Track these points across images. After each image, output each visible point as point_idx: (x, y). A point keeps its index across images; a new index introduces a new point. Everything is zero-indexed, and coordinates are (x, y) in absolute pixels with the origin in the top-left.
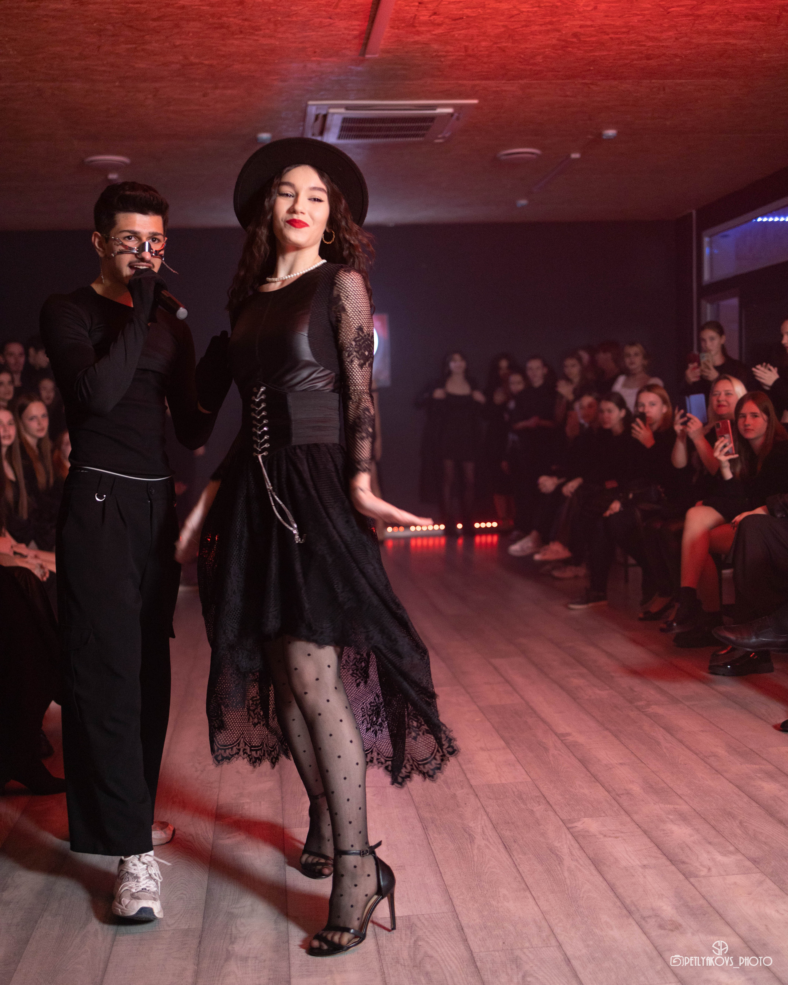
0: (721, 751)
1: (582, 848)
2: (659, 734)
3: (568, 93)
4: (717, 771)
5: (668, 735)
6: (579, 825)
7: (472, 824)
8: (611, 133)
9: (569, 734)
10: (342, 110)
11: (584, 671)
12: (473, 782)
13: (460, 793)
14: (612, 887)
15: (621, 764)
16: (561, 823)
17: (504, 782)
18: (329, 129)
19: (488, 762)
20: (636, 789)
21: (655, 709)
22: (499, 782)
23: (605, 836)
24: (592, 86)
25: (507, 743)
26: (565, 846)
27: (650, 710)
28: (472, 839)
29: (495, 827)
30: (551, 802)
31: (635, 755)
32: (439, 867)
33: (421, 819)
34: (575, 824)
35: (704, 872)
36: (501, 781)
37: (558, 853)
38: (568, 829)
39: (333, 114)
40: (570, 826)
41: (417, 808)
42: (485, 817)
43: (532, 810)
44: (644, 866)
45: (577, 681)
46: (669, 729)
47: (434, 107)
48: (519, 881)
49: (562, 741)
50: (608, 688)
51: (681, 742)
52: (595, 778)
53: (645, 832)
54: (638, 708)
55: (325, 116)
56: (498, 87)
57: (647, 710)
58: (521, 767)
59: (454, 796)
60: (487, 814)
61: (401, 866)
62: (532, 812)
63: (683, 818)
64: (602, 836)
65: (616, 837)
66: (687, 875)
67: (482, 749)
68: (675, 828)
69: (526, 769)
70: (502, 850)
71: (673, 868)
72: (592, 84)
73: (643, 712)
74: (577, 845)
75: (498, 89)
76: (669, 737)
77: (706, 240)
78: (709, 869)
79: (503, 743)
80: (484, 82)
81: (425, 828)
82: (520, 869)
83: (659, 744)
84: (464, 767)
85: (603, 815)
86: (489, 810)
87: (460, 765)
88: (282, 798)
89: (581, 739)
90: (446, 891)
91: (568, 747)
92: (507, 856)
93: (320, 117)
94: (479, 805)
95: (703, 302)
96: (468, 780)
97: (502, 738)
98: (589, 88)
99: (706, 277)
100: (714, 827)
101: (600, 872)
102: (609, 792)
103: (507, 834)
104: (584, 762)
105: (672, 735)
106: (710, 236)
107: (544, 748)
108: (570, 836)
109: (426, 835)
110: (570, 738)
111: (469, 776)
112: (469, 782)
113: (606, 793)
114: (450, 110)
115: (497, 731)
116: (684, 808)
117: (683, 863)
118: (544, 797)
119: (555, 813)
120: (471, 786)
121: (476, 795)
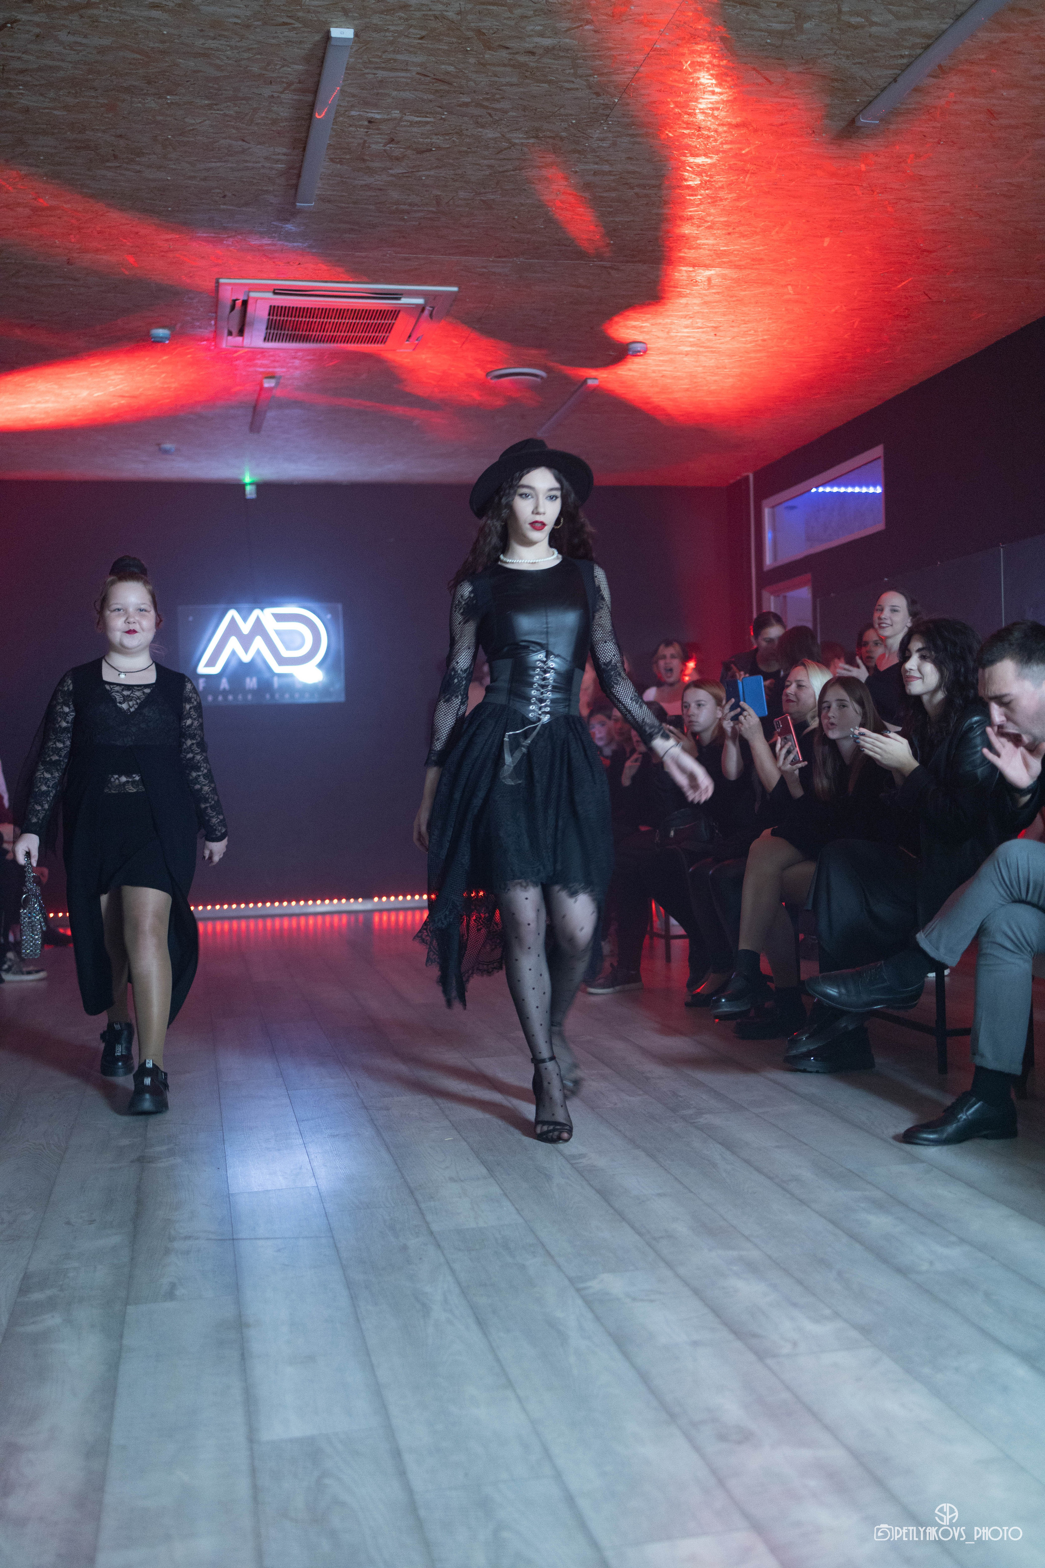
0: (807, 1174)
1: (598, 1318)
2: (715, 1152)
3: (581, 281)
4: (801, 1201)
5: (728, 1153)
6: (594, 1285)
7: (428, 1289)
9: (582, 1156)
10: (270, 295)
11: (607, 1071)
12: (435, 1227)
13: (413, 1242)
14: (644, 1377)
15: (659, 1195)
16: (567, 1282)
17: (482, 1224)
18: (252, 324)
19: (460, 1197)
20: (681, 1229)
21: (709, 1119)
22: (473, 1225)
23: (634, 1299)
24: (613, 272)
25: (490, 1170)
26: (572, 1318)
27: (702, 1120)
28: (426, 1310)
29: (464, 1292)
30: (552, 1253)
31: (681, 1183)
32: (369, 1357)
33: (349, 1284)
34: (589, 1284)
35: (787, 1349)
36: (477, 1223)
37: (561, 1328)
38: (578, 1290)
39: (256, 299)
40: (581, 1285)
41: (344, 1268)
42: (449, 1278)
43: (523, 1265)
44: (695, 1344)
45: (596, 1085)
46: (729, 1145)
47: (396, 295)
48: (497, 1373)
49: (572, 1164)
50: (641, 1092)
51: (747, 1162)
52: (621, 1216)
53: (696, 1292)
54: (684, 1118)
55: (245, 303)
56: (485, 267)
57: (698, 1120)
58: (509, 1204)
59: (405, 1248)
60: (453, 1271)
61: (309, 1357)
62: (523, 1267)
63: (753, 1269)
64: (629, 1300)
65: (652, 1301)
66: (761, 1355)
67: (452, 1179)
68: (740, 1284)
69: (517, 1206)
70: (473, 1326)
71: (738, 1344)
72: (611, 268)
73: (691, 1123)
74: (590, 1316)
75: (484, 270)
76: (728, 1154)
77: (767, 512)
78: (795, 1344)
79: (484, 1171)
80: (464, 258)
81: (353, 1298)
82: (499, 1354)
83: (715, 1165)
84: (423, 1206)
85: (632, 1268)
86: (457, 1266)
87: (417, 1202)
88: (132, 1259)
89: (601, 1162)
90: (377, 1392)
91: (580, 1173)
92: (481, 1336)
93: (239, 303)
94: (442, 1260)
95: (765, 594)
96: (427, 1223)
97: (484, 1163)
98: (609, 273)
99: (769, 561)
100: (800, 1282)
101: (626, 1355)
102: (640, 1234)
103: (482, 1301)
104: (604, 1194)
105: (733, 1153)
106: (773, 507)
107: (546, 1174)
108: (579, 1302)
109: (355, 1306)
110: (584, 1161)
111: (429, 1218)
112: (429, 1227)
113: (637, 1237)
114: (420, 301)
115: (477, 1154)
116: (754, 1254)
117: (755, 1336)
118: (543, 1246)
119: (559, 1267)
120: (432, 1233)
121: (439, 1246)
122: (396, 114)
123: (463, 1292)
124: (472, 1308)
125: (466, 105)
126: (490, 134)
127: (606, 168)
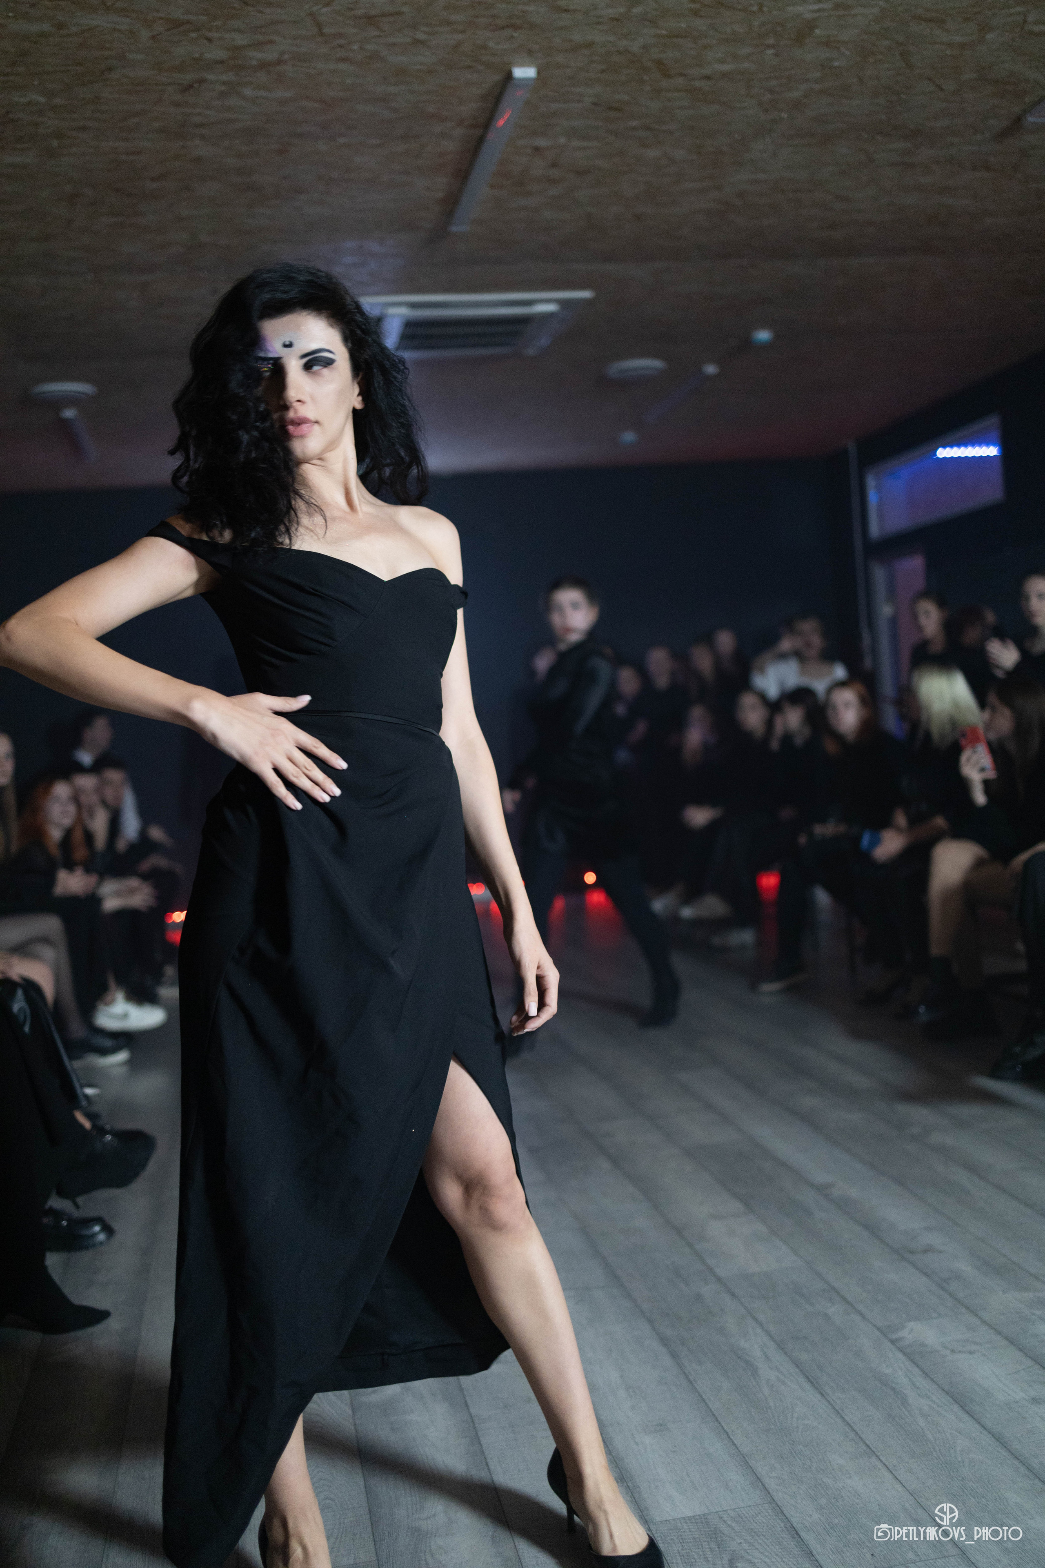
1: (926, 1374)
3: (716, 280)
6: (906, 1336)
7: (743, 1343)
8: (763, 335)
9: (832, 1185)
10: (406, 310)
12: (721, 1272)
13: (705, 1290)
15: (927, 1228)
16: (877, 1333)
17: (765, 1268)
19: (730, 1237)
20: (965, 1267)
21: (936, 1138)
22: (756, 1269)
23: (953, 1351)
25: (747, 1205)
26: (900, 1373)
27: (932, 1140)
28: (752, 1369)
29: (781, 1347)
30: (849, 1299)
31: (943, 1214)
32: (720, 1423)
33: (664, 1341)
34: (900, 1334)
36: (760, 1267)
37: (894, 1385)
38: (893, 1342)
39: (393, 316)
40: (893, 1336)
41: (650, 1321)
42: (759, 1330)
43: (826, 1314)
44: (1035, 1399)
45: (808, 1102)
47: (532, 303)
48: (853, 1440)
49: (826, 1197)
54: (913, 1138)
56: (623, 273)
57: (928, 1140)
58: (782, 1243)
59: (699, 1298)
60: (760, 1324)
61: (661, 1425)
62: (826, 1317)
64: (948, 1352)
65: (972, 1353)
67: (713, 1216)
70: (807, 1386)
73: (924, 1144)
74: (916, 1371)
75: (624, 276)
77: (872, 480)
79: (741, 1206)
80: (603, 265)
81: (674, 1356)
82: (846, 1418)
83: (968, 1193)
84: (697, 1248)
85: (934, 1315)
86: (761, 1317)
87: (690, 1245)
89: (854, 1192)
90: (746, 1463)
91: (838, 1206)
92: (819, 1396)
94: (743, 1310)
96: (710, 1269)
97: (736, 1196)
99: (875, 530)
101: (973, 1416)
102: (928, 1276)
103: (803, 1357)
104: (872, 1229)
105: (982, 1178)
106: (878, 478)
109: (680, 1365)
110: (837, 1192)
111: (710, 1261)
112: (714, 1273)
113: (925, 1279)
114: (551, 308)
118: (837, 1292)
119: (863, 1317)
120: (719, 1280)
121: (733, 1295)
122: (562, 140)
123: (779, 1347)
124: (797, 1365)
125: (634, 128)
126: (652, 153)
127: (762, 176)
